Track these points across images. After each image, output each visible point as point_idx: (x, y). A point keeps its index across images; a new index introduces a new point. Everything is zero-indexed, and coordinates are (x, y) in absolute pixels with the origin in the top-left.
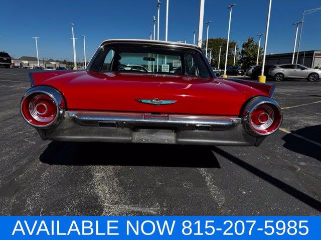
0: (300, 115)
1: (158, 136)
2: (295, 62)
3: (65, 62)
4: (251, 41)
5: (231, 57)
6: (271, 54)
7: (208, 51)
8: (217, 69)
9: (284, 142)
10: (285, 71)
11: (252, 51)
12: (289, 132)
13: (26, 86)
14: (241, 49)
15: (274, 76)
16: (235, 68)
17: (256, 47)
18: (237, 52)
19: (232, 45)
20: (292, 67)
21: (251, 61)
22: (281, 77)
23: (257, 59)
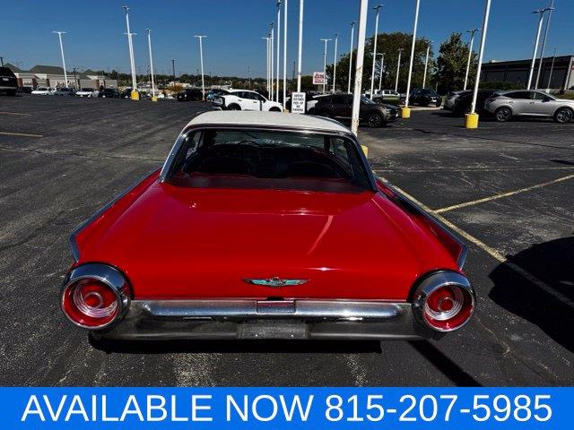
0: (529, 214)
1: (279, 328)
2: (533, 85)
3: (114, 76)
4: (456, 40)
5: (419, 68)
6: (493, 61)
7: (378, 58)
8: (393, 93)
9: (492, 285)
10: (514, 104)
11: (458, 59)
12: (503, 260)
13: (49, 148)
14: (437, 54)
15: (493, 112)
16: (424, 92)
17: (466, 51)
18: (429, 60)
19: (422, 46)
20: (527, 96)
21: (455, 79)
22: (506, 115)
23: (465, 75)
